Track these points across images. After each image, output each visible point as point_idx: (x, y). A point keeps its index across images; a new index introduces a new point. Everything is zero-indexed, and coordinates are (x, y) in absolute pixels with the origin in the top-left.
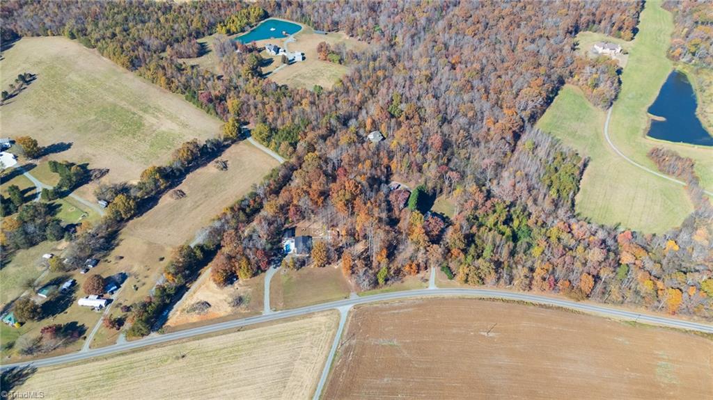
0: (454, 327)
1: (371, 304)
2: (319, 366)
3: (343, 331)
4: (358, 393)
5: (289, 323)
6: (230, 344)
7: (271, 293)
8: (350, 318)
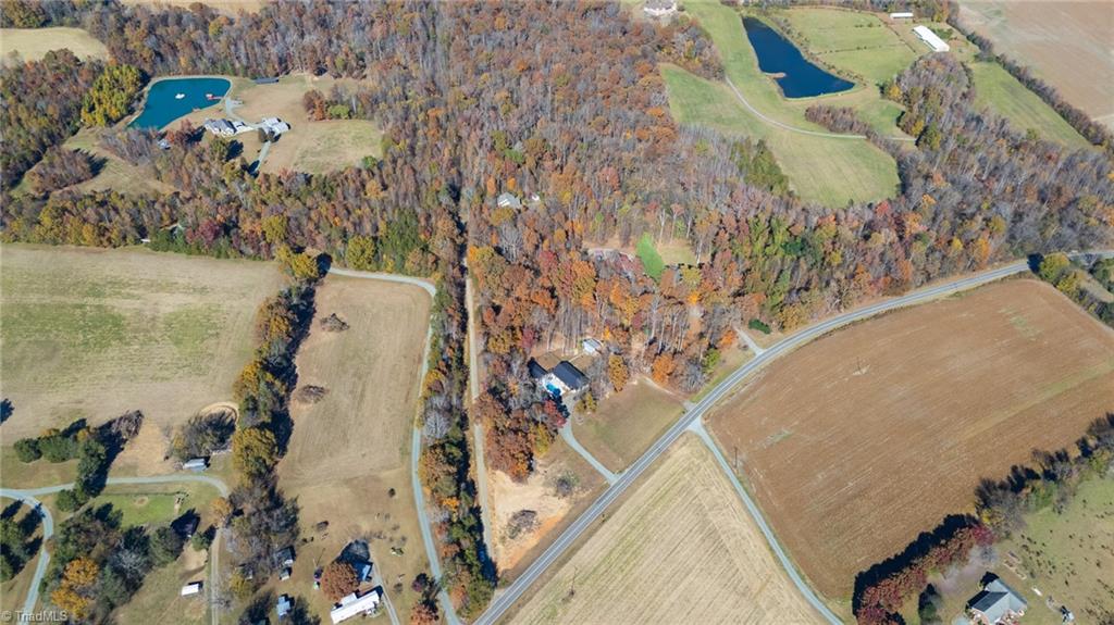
0: (823, 382)
1: (717, 405)
2: (736, 504)
3: (720, 451)
4: (808, 507)
5: (654, 477)
6: (613, 543)
7: (593, 456)
8: (712, 432)
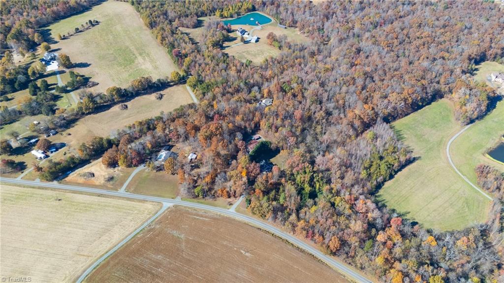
0: (227, 240)
1: (185, 207)
2: (128, 233)
3: (157, 218)
4: (137, 258)
5: (129, 202)
6: (88, 202)
7: (132, 180)
8: (166, 212)
